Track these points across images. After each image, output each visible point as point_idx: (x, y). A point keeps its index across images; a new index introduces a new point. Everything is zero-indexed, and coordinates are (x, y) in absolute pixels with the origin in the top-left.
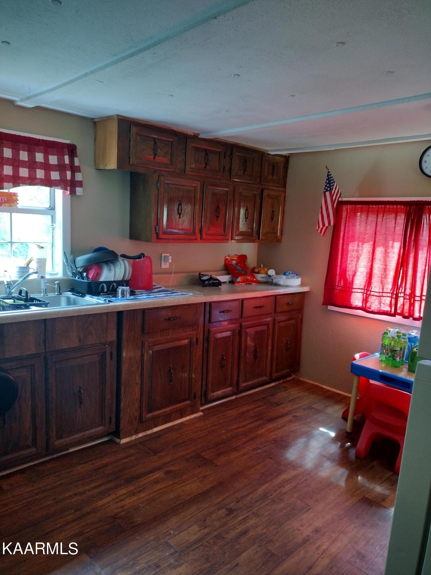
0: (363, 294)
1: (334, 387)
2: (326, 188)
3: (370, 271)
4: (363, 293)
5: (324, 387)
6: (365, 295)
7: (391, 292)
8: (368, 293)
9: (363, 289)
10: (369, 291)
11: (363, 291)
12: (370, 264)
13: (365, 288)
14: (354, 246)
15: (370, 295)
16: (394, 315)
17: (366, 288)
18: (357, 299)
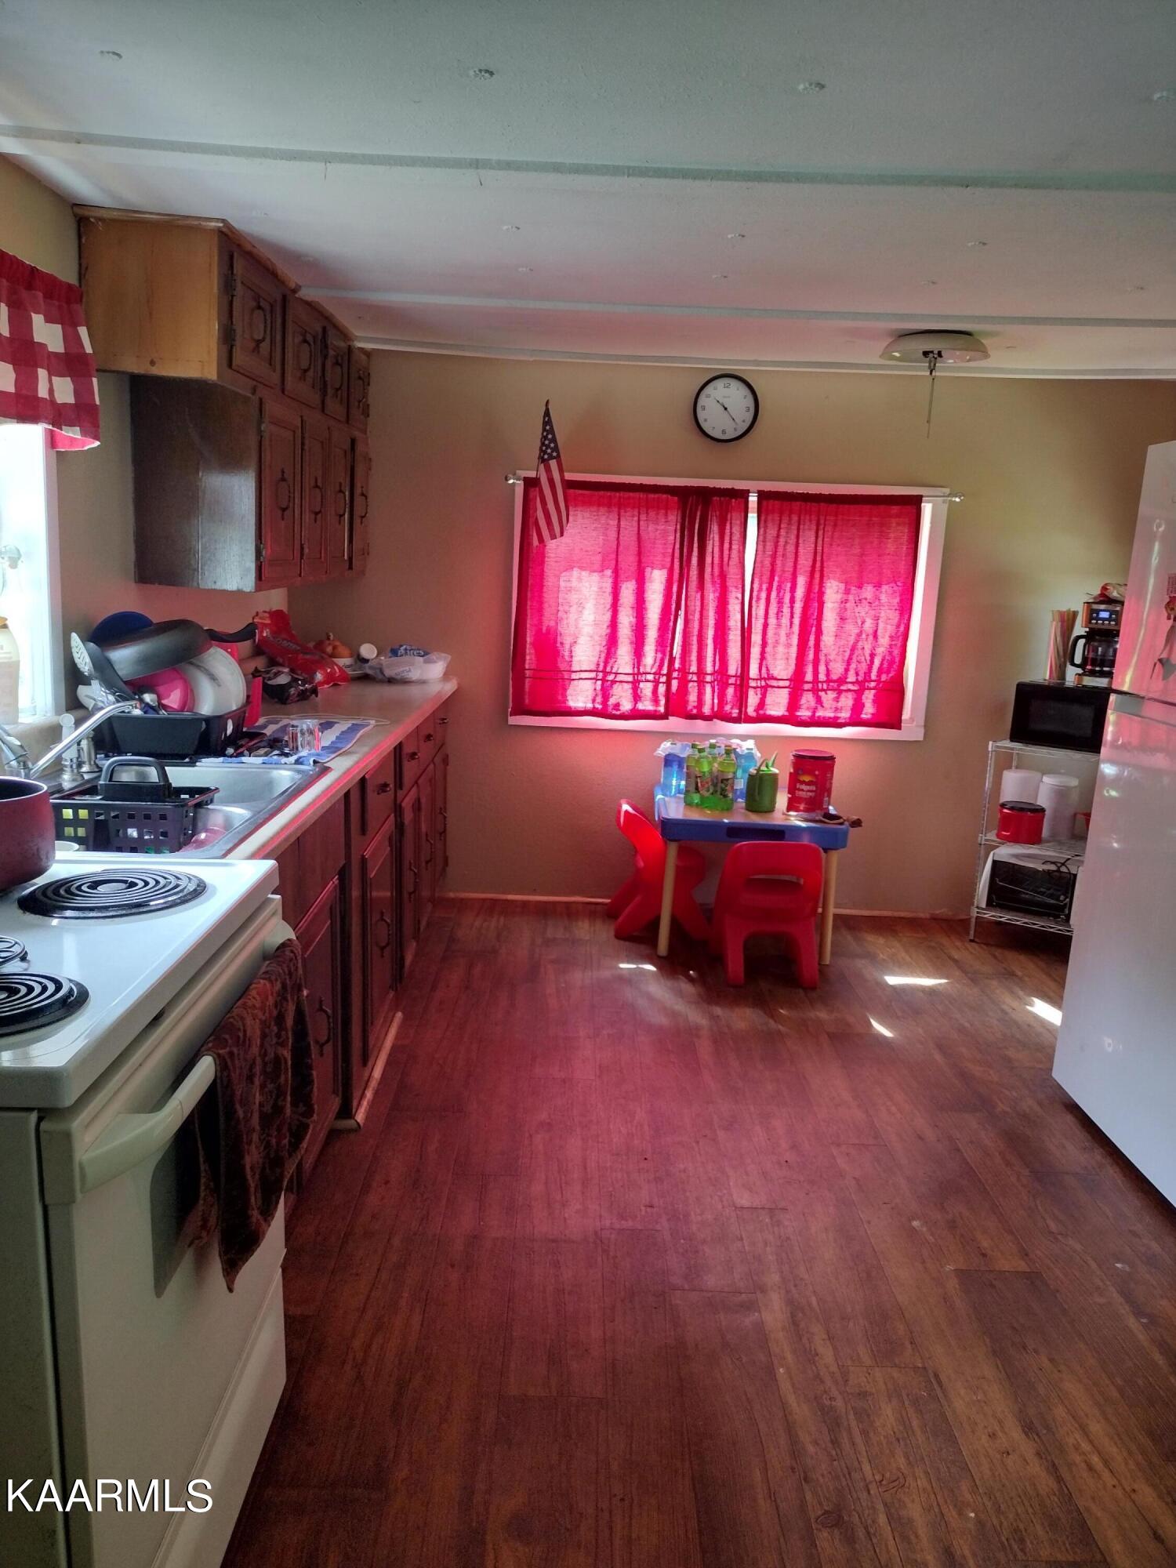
0: (594, 681)
1: (534, 892)
2: (547, 442)
3: (608, 631)
4: (596, 679)
5: (510, 897)
6: (599, 683)
7: (654, 670)
8: (610, 677)
9: (594, 671)
10: (611, 673)
11: (593, 675)
12: (608, 616)
13: (598, 668)
14: (569, 581)
15: (614, 682)
16: (664, 717)
17: (601, 668)
18: (580, 695)
